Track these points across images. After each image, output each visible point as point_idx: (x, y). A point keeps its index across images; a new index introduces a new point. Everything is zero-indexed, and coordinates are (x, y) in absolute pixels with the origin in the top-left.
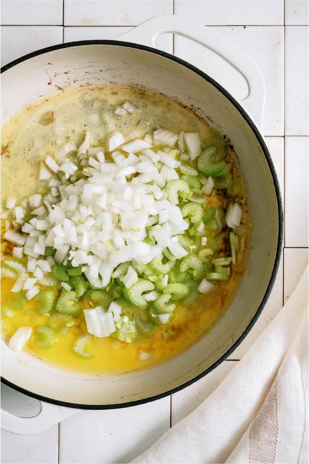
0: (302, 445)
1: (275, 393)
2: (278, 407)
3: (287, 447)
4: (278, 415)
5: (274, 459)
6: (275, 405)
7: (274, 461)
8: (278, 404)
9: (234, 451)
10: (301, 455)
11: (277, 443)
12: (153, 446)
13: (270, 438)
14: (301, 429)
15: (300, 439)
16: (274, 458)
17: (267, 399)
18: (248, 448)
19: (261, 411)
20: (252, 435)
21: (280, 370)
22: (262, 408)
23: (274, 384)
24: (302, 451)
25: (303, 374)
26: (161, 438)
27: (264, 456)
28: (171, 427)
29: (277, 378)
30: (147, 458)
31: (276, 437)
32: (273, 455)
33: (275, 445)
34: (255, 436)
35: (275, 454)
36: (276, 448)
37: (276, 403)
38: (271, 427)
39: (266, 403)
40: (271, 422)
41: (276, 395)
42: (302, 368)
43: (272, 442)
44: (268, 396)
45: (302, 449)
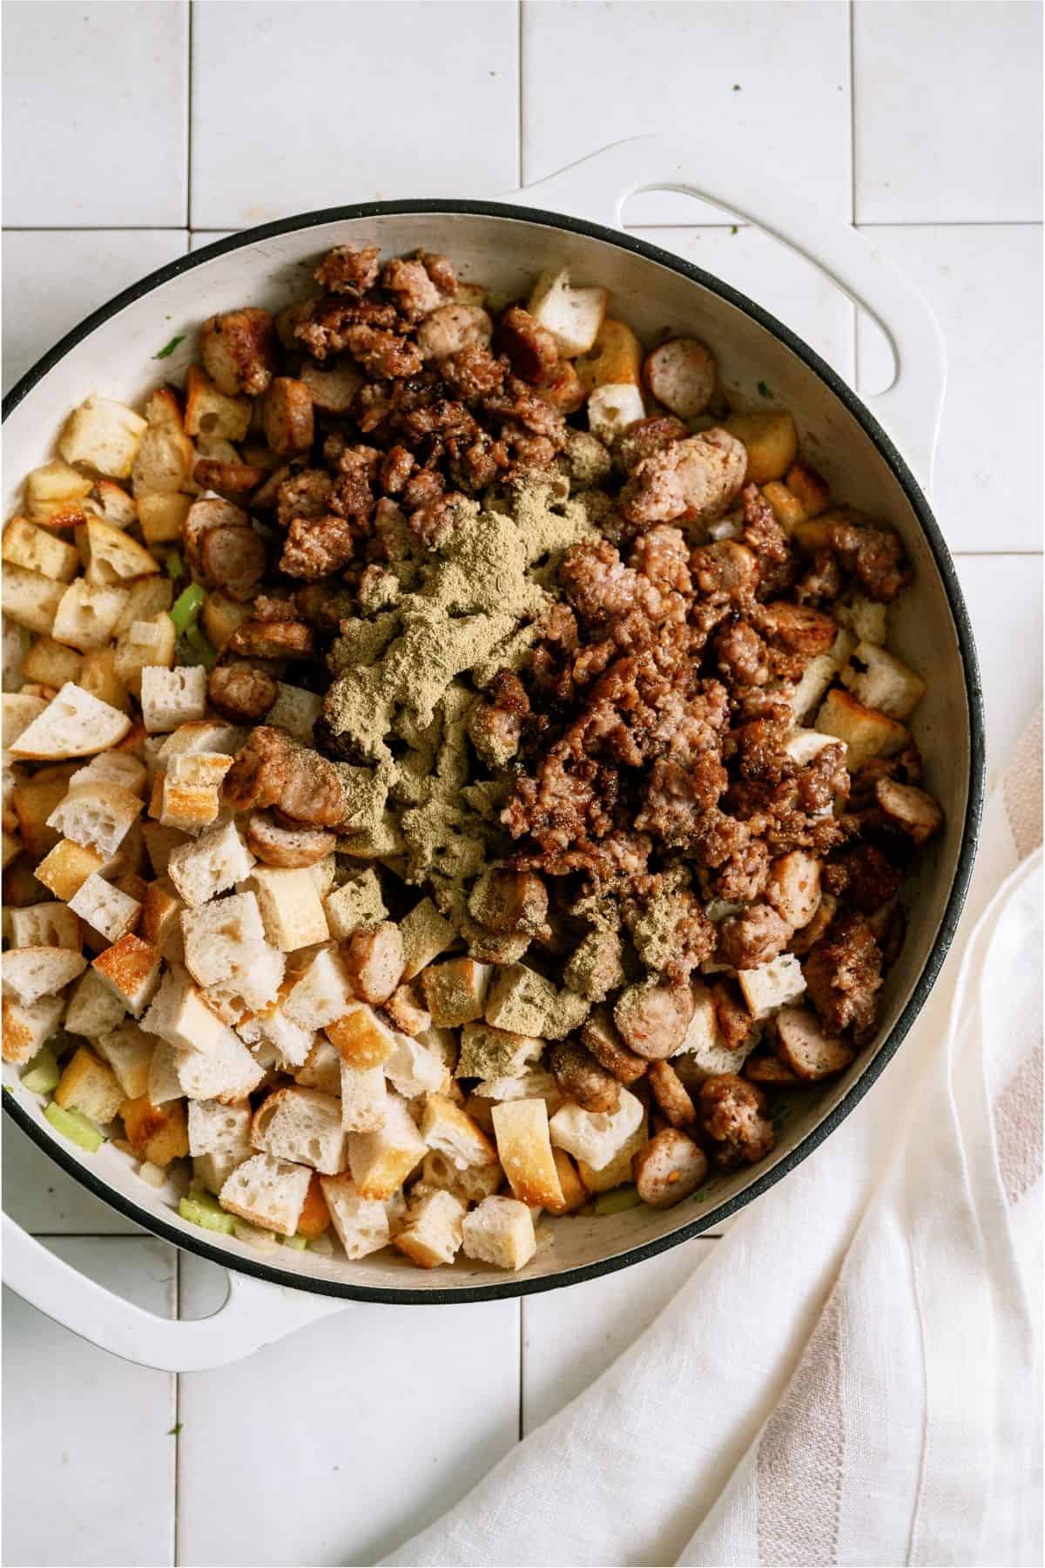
0: (918, 1489)
1: (832, 1330)
2: (843, 1369)
3: (873, 1495)
4: (843, 1395)
5: (836, 1535)
6: (832, 1365)
7: (835, 1540)
8: (842, 1363)
9: (714, 1511)
10: (917, 1522)
11: (843, 1481)
12: (466, 1501)
13: (820, 1468)
14: (914, 1435)
15: (912, 1468)
16: (836, 1532)
17: (808, 1349)
18: (754, 1501)
19: (793, 1387)
20: (766, 1460)
21: (847, 1259)
22: (796, 1377)
23: (831, 1301)
24: (920, 1508)
25: (916, 1269)
26: (492, 1474)
27: (805, 1526)
28: (521, 1438)
29: (840, 1284)
30: (447, 1536)
31: (840, 1464)
32: (833, 1521)
33: (838, 1488)
34: (776, 1462)
35: (837, 1520)
36: (839, 1498)
37: (837, 1360)
38: (823, 1433)
39: (806, 1362)
40: (823, 1418)
41: (835, 1334)
42: (911, 1253)
43: (827, 1481)
44: (812, 1340)
45: (920, 1503)
